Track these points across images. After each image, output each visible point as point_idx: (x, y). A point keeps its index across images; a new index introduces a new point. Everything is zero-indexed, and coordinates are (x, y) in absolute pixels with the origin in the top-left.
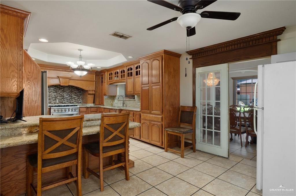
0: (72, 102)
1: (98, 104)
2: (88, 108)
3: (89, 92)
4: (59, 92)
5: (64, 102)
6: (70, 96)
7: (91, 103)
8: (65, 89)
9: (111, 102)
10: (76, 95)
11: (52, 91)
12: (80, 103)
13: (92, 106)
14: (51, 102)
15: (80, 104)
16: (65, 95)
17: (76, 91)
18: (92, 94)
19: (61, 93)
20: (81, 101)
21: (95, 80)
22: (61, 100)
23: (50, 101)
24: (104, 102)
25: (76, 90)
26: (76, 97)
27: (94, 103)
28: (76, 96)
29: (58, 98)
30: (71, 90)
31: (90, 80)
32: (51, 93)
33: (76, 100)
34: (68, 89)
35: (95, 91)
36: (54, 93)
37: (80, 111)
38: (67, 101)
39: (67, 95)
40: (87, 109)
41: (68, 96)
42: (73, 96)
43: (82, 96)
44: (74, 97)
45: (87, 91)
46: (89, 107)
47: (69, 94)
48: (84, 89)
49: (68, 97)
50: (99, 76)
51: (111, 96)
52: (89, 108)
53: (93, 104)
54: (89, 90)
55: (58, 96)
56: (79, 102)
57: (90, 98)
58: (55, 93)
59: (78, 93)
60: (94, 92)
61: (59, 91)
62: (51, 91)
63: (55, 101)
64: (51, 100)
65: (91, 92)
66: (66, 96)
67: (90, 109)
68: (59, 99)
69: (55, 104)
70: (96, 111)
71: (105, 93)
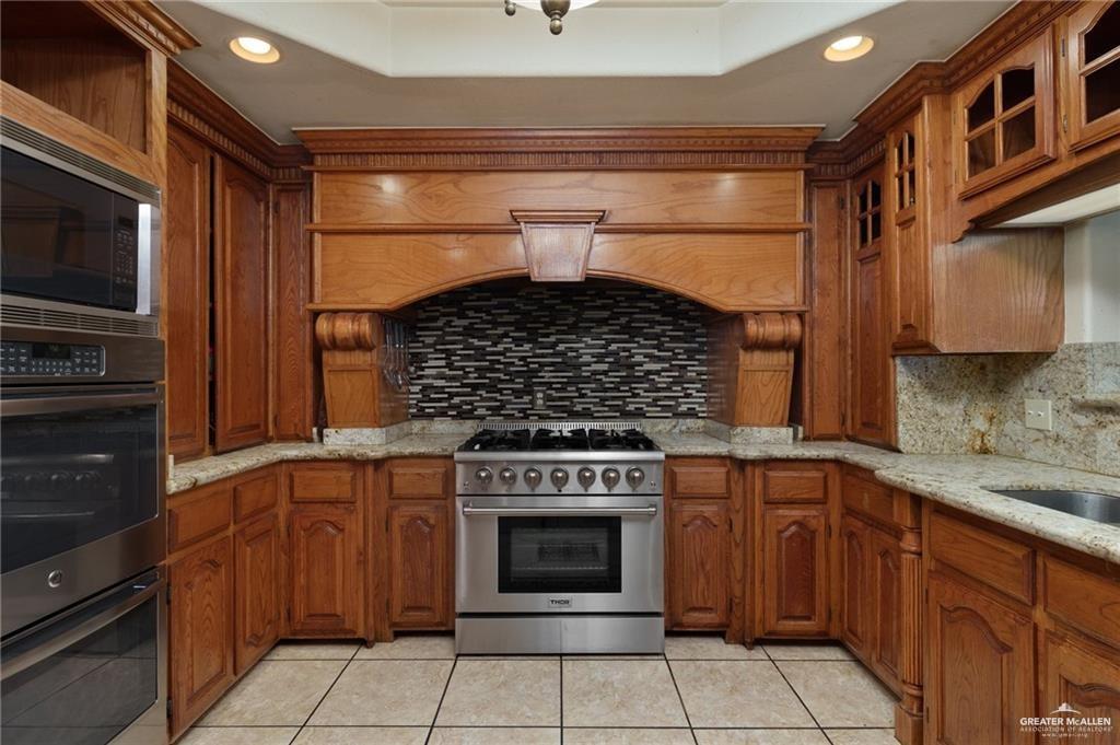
0: (631, 407)
1: (834, 429)
2: (742, 464)
3: (753, 328)
4: (552, 339)
5: (579, 408)
6: (617, 365)
7: (771, 425)
8: (588, 314)
9: (967, 418)
10: (660, 359)
11: (506, 335)
12: (691, 414)
13: (777, 452)
14: (502, 407)
15: (690, 422)
16: (586, 359)
17: (658, 329)
18: (782, 345)
19: (561, 347)
20: (697, 401)
21: (800, 217)
22: (563, 389)
23: (497, 395)
24: (902, 417)
25: (658, 317)
26: (658, 373)
27: (794, 417)
28: (657, 367)
29: (547, 375)
30: (623, 320)
31: (760, 220)
32: (500, 348)
33: (658, 390)
34: (606, 314)
35: (801, 316)
36: (518, 342)
37: (680, 488)
38: (603, 399)
39: (600, 358)
40: (735, 475)
41: (604, 367)
42: (641, 364)
43: (702, 363)
44: (649, 372)
45: (737, 318)
46: (754, 462)
47: (614, 347)
48: (714, 304)
49: (605, 373)
50: (834, 183)
51: (970, 356)
52: (749, 469)
53: (786, 432)
54: (757, 313)
55: (542, 365)
56: (684, 408)
57: (763, 375)
58: (527, 347)
59: (673, 339)
60: (795, 327)
61: (553, 329)
62: (500, 331)
63: (527, 399)
64: (500, 391)
65: (774, 329)
66: (595, 367)
67: (765, 477)
68: (549, 385)
69: (526, 417)
70: (819, 494)
71: (907, 327)
